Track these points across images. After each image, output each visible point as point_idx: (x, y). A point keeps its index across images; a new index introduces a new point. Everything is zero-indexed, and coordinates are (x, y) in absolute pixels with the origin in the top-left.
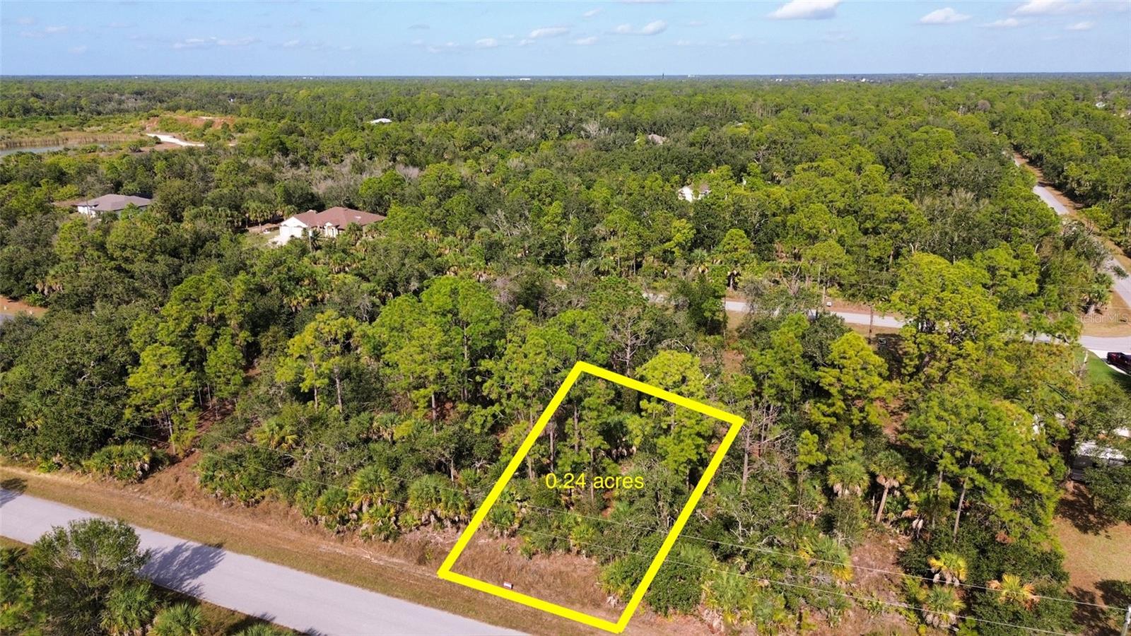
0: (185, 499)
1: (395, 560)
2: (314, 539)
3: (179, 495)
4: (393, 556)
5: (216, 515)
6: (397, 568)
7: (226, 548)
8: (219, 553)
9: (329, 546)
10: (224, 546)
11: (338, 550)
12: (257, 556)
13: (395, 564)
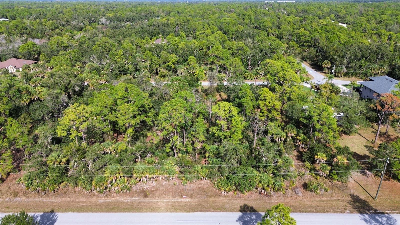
0: (20, 196)
1: (134, 198)
2: (94, 199)
3: (16, 194)
4: (132, 197)
5: (40, 199)
6: (137, 201)
7: (56, 212)
8: (54, 215)
9: (102, 200)
10: (55, 211)
11: (107, 201)
12: (73, 212)
13: (135, 200)
